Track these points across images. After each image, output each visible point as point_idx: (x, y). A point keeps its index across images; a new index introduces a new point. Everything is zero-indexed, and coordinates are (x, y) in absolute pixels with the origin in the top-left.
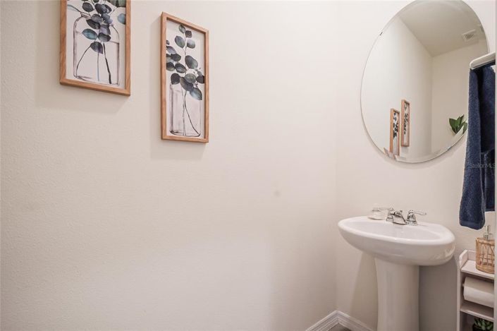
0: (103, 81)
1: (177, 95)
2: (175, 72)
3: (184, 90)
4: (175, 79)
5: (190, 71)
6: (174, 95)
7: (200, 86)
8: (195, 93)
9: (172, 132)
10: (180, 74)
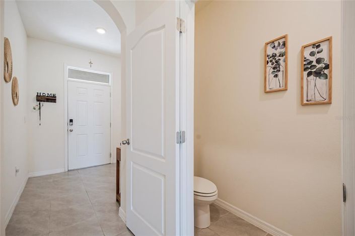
0: (278, 88)
1: (310, 82)
2: (310, 70)
3: (315, 78)
4: (309, 74)
5: (319, 66)
6: (309, 83)
7: (326, 71)
8: (323, 76)
9: (307, 101)
10: (312, 70)
